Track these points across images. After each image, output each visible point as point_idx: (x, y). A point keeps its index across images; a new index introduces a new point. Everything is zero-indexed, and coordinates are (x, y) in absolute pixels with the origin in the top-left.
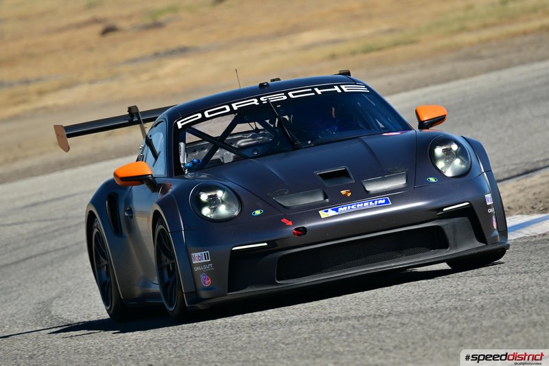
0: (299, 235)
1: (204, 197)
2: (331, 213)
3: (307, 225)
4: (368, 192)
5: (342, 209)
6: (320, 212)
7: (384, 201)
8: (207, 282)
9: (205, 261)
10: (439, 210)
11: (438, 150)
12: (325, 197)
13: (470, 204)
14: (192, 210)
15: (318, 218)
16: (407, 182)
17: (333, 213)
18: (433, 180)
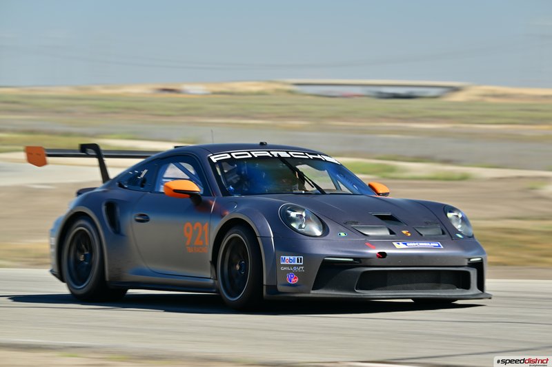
0: (379, 257)
1: (293, 214)
2: (402, 245)
3: (387, 251)
4: (421, 235)
5: (410, 244)
6: (394, 243)
7: (437, 245)
8: (293, 280)
9: (296, 263)
10: (469, 259)
11: (450, 215)
12: (392, 233)
13: (482, 260)
14: (282, 222)
15: (394, 247)
16: (443, 233)
17: (404, 246)
18: (460, 236)
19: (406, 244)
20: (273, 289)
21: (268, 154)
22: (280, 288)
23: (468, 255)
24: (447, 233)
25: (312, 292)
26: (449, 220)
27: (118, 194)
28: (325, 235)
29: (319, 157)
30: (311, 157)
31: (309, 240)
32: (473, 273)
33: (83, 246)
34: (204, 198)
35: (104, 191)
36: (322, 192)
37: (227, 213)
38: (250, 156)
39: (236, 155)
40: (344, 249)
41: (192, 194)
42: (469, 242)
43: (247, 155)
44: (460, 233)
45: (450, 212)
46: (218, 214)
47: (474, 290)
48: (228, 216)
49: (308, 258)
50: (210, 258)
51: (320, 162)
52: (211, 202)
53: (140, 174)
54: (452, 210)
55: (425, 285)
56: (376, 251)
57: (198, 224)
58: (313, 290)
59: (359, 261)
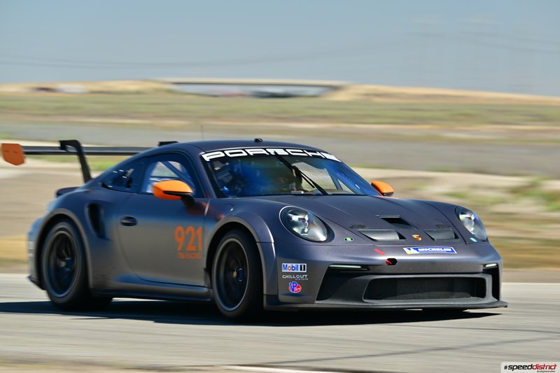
0: (389, 264)
1: (295, 218)
2: (413, 251)
3: (397, 257)
4: (433, 239)
5: (422, 250)
6: (405, 249)
7: (450, 250)
8: (296, 289)
9: (299, 271)
10: (485, 265)
11: (462, 217)
12: (401, 237)
13: (497, 265)
14: (283, 227)
15: (405, 253)
16: (456, 237)
17: (416, 252)
18: (474, 240)
19: (417, 249)
20: (274, 299)
21: (264, 152)
22: (282, 298)
23: (483, 260)
24: (460, 237)
25: (317, 302)
26: (461, 222)
27: (101, 195)
28: (331, 241)
29: (318, 154)
30: (310, 154)
31: (313, 246)
32: (489, 280)
33: (64, 252)
34: (197, 200)
35: (86, 192)
36: (324, 193)
37: (223, 217)
38: (245, 154)
39: (230, 153)
40: (350, 256)
41: (183, 195)
42: (483, 246)
43: (241, 153)
44: (474, 236)
45: (462, 214)
46: (213, 217)
47: (490, 298)
48: (224, 219)
49: (312, 265)
50: (204, 265)
51: (320, 160)
52: (204, 204)
53: (125, 174)
54: (464, 211)
55: (438, 293)
56: (385, 258)
57: (190, 228)
58: (317, 300)
59: (367, 268)
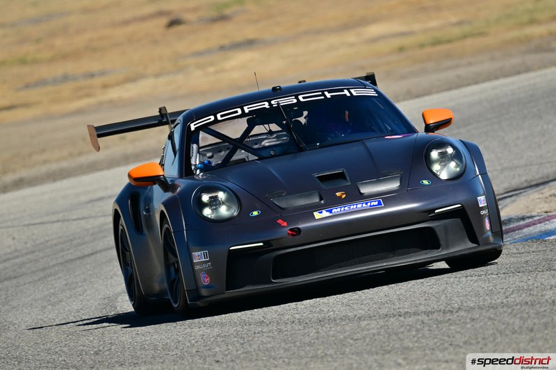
0: (293, 235)
2: (325, 214)
3: (301, 226)
4: (362, 194)
5: (336, 211)
6: (314, 213)
7: (376, 203)
8: (206, 281)
9: (204, 260)
10: (431, 211)
11: (434, 154)
12: (321, 199)
13: (462, 206)
15: (312, 219)
16: (401, 184)
17: (327, 214)
18: (426, 182)
19: (331, 212)
21: (266, 105)
22: (202, 292)
25: (226, 292)
30: (329, 95)
43: (237, 112)
45: (437, 148)
54: (441, 145)
59: (269, 245)
